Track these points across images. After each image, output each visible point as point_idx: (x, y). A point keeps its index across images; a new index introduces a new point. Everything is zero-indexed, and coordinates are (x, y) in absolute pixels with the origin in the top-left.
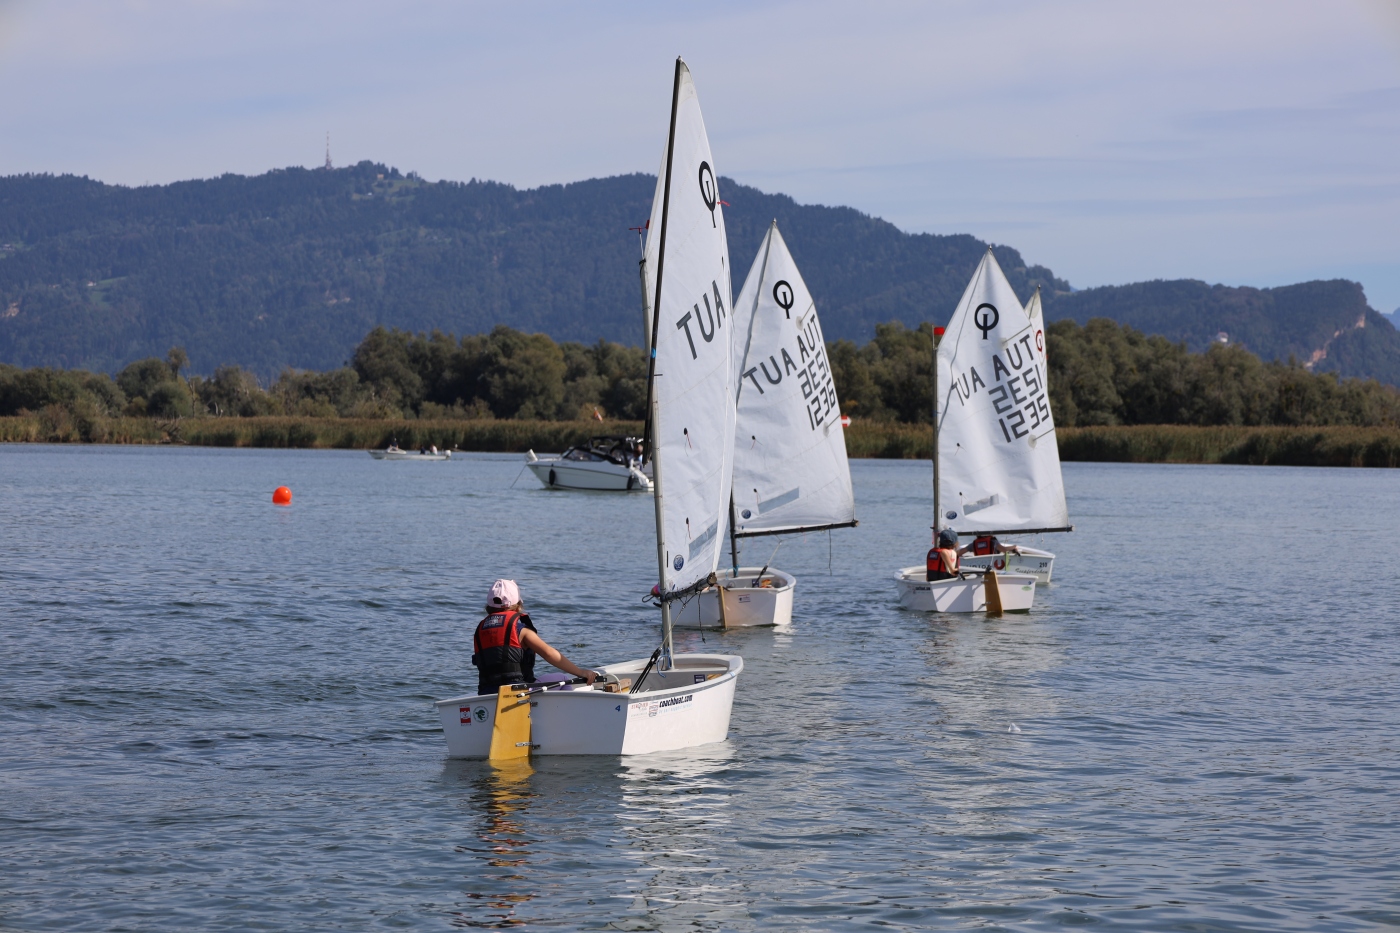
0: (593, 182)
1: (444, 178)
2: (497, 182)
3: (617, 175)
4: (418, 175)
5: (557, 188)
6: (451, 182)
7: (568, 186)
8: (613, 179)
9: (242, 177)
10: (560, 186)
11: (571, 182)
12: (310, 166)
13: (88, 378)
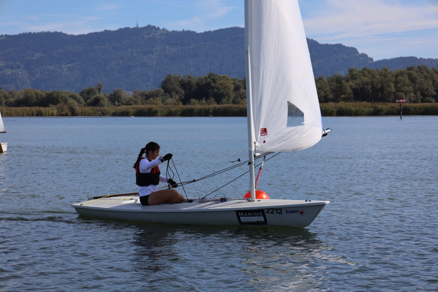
0: (221, 30)
1: (174, 30)
2: (191, 31)
3: (229, 27)
4: (166, 29)
5: (210, 32)
6: (176, 31)
7: (213, 31)
8: (227, 29)
9: (110, 31)
10: (211, 31)
11: (214, 30)
12: (132, 27)
13: (70, 94)
